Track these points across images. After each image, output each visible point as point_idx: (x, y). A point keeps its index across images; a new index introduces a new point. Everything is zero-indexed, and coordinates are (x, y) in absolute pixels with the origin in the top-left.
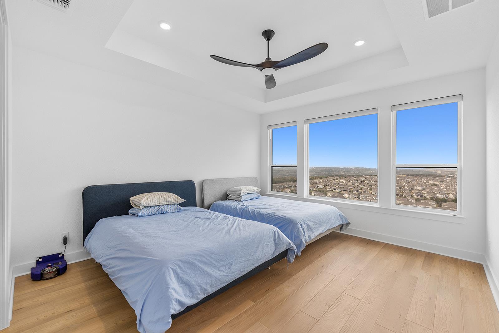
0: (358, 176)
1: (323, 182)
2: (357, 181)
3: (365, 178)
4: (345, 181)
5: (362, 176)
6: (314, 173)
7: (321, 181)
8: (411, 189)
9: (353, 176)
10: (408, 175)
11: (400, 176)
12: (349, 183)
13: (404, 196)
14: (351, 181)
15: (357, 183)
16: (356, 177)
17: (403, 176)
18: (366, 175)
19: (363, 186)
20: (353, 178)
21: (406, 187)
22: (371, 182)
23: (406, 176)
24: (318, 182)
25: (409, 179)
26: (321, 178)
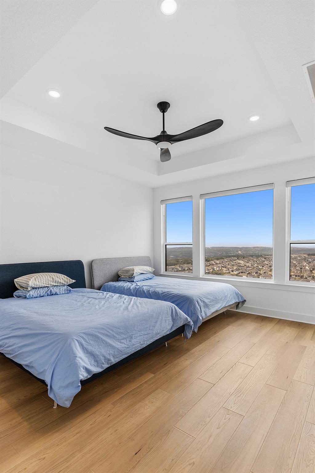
0: (258, 256)
1: (220, 263)
2: (256, 262)
3: (265, 259)
4: (243, 262)
5: (261, 256)
6: (210, 254)
7: (218, 262)
8: (312, 269)
9: (252, 256)
10: (309, 255)
11: (301, 255)
12: (247, 264)
13: (304, 277)
14: (250, 262)
15: (256, 264)
16: (255, 257)
17: (304, 255)
18: (265, 255)
19: (262, 267)
20: (252, 258)
21: (307, 267)
22: (271, 262)
23: (307, 255)
24: (214, 264)
25: (310, 259)
26: (218, 259)
